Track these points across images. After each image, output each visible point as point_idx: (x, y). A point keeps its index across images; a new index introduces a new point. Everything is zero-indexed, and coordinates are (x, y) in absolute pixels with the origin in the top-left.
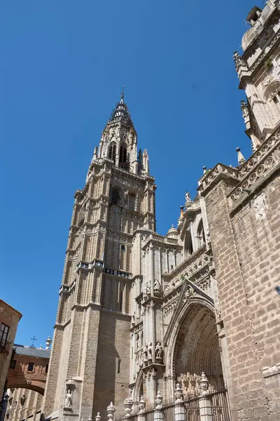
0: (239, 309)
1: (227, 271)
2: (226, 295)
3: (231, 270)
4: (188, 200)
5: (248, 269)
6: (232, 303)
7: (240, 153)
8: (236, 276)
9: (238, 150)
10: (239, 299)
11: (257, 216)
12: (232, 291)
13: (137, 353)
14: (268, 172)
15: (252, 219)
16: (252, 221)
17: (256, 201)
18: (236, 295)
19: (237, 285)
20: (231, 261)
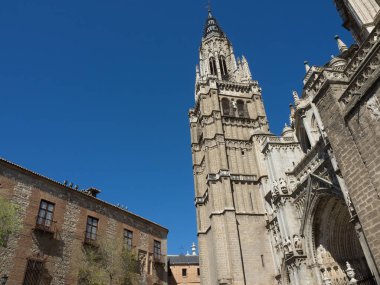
0: (371, 204)
1: (352, 170)
2: (355, 192)
3: (356, 169)
4: (297, 99)
5: (373, 167)
6: (363, 199)
7: (339, 41)
8: (362, 173)
9: (338, 38)
10: (369, 194)
11: (372, 116)
12: (361, 188)
13: (277, 247)
14: (376, 73)
15: (368, 120)
16: (368, 121)
17: (368, 103)
18: (366, 191)
19: (364, 181)
20: (354, 161)
